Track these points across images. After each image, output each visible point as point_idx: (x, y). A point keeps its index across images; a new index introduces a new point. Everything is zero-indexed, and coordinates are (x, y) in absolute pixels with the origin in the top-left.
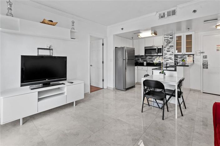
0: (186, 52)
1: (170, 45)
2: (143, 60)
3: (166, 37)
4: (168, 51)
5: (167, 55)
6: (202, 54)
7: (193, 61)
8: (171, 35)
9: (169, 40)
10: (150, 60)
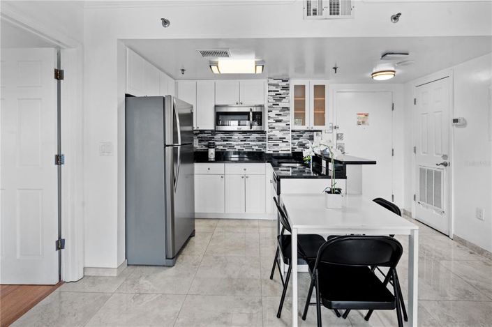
0: (315, 125)
1: (282, 104)
2: (206, 143)
3: (274, 85)
4: (277, 121)
5: (274, 132)
6: (335, 131)
8: (283, 81)
9: (281, 92)
10: (225, 143)
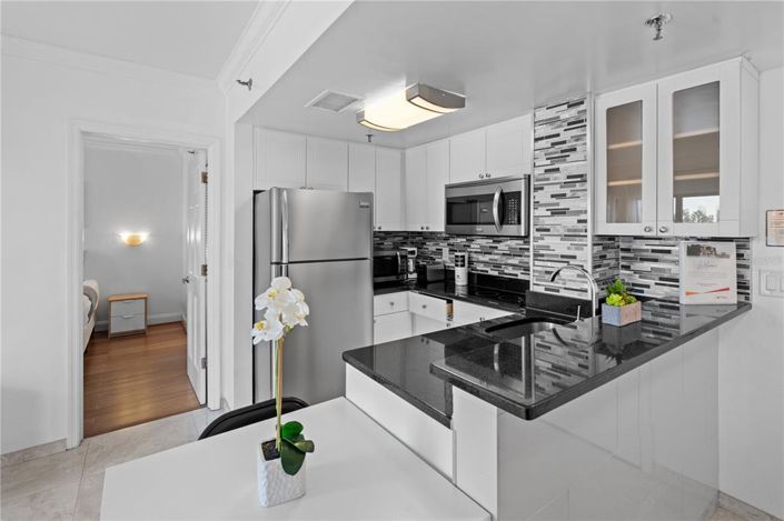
0: (677, 220)
3: (547, 122)
4: (555, 213)
7: (743, 286)
8: (571, 106)
9: (564, 136)
10: (487, 258)
